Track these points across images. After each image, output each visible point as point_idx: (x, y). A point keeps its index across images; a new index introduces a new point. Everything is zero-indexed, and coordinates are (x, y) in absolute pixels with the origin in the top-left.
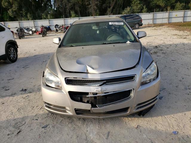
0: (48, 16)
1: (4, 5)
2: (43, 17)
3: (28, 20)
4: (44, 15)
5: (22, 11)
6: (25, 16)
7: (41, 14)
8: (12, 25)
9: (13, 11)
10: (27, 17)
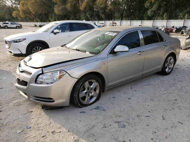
0: (185, 16)
1: (147, 6)
2: (179, 17)
3: (163, 19)
4: (181, 15)
5: (160, 10)
6: (161, 15)
7: (179, 14)
8: (147, 23)
9: (152, 11)
10: (163, 17)
